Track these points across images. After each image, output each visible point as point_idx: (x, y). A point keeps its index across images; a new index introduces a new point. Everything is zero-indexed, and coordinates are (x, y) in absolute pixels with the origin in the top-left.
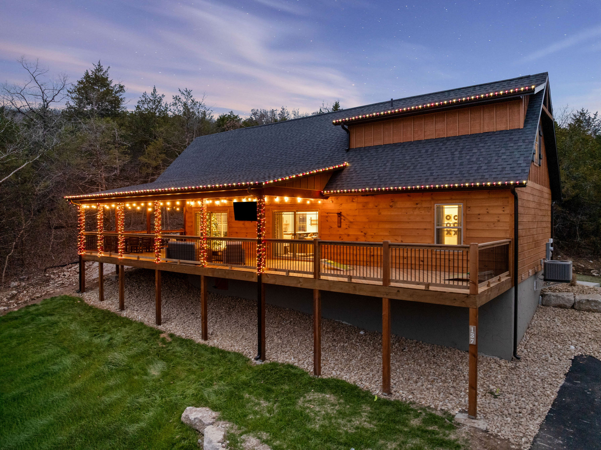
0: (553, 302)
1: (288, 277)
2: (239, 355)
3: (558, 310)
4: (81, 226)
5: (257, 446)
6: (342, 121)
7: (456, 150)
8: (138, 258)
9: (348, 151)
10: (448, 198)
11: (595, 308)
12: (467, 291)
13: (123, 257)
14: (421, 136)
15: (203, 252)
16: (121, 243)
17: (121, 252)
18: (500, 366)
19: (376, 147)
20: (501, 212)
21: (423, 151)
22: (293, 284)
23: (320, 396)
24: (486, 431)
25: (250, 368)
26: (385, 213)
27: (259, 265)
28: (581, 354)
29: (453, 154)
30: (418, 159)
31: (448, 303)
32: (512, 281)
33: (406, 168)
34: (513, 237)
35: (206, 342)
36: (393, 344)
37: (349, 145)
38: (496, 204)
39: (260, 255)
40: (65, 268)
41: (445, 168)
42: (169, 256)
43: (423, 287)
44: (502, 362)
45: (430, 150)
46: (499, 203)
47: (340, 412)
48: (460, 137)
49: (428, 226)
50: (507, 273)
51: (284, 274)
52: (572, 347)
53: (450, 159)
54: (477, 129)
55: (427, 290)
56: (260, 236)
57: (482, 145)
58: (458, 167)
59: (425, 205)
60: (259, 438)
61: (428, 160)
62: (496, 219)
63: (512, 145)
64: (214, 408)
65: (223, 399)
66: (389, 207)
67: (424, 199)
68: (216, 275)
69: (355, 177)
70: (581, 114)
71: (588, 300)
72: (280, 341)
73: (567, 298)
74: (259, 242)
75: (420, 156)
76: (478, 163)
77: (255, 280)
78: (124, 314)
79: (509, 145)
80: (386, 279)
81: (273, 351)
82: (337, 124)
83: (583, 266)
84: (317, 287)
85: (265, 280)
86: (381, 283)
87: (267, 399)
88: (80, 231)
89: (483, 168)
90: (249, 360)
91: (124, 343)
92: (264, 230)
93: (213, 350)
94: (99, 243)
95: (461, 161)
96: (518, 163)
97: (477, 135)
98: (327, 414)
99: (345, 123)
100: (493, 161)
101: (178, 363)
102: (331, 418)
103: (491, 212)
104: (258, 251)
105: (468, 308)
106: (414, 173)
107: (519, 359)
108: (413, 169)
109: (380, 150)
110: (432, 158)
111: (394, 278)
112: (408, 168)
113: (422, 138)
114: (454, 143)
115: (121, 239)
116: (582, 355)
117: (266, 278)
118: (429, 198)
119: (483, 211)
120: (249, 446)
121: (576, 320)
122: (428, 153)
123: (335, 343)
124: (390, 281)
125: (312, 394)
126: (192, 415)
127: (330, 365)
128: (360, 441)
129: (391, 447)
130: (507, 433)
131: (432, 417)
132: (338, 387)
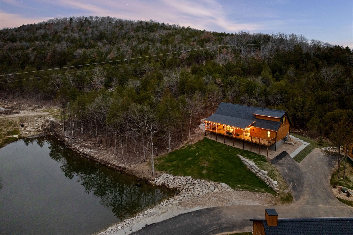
2: (240, 149)
6: (255, 114)
8: (221, 133)
10: (269, 131)
22: (248, 141)
25: (243, 151)
31: (266, 145)
32: (275, 142)
34: (276, 137)
35: (235, 147)
42: (227, 134)
44: (273, 152)
45: (267, 122)
47: (254, 155)
48: (271, 121)
49: (266, 134)
55: (264, 143)
64: (240, 155)
68: (236, 138)
69: (256, 124)
71: (290, 143)
72: (245, 147)
73: (288, 143)
79: (277, 125)
81: (245, 149)
84: (251, 142)
86: (259, 142)
87: (246, 154)
89: (273, 128)
91: (222, 146)
95: (271, 126)
96: (277, 128)
97: (274, 121)
101: (232, 149)
107: (276, 151)
108: (265, 125)
116: (284, 151)
117: (244, 140)
118: (266, 131)
119: (273, 134)
121: (287, 146)
125: (251, 154)
126: (238, 155)
127: (253, 151)
128: (256, 158)
129: (259, 158)
130: (270, 158)
131: (263, 156)
132: (254, 153)
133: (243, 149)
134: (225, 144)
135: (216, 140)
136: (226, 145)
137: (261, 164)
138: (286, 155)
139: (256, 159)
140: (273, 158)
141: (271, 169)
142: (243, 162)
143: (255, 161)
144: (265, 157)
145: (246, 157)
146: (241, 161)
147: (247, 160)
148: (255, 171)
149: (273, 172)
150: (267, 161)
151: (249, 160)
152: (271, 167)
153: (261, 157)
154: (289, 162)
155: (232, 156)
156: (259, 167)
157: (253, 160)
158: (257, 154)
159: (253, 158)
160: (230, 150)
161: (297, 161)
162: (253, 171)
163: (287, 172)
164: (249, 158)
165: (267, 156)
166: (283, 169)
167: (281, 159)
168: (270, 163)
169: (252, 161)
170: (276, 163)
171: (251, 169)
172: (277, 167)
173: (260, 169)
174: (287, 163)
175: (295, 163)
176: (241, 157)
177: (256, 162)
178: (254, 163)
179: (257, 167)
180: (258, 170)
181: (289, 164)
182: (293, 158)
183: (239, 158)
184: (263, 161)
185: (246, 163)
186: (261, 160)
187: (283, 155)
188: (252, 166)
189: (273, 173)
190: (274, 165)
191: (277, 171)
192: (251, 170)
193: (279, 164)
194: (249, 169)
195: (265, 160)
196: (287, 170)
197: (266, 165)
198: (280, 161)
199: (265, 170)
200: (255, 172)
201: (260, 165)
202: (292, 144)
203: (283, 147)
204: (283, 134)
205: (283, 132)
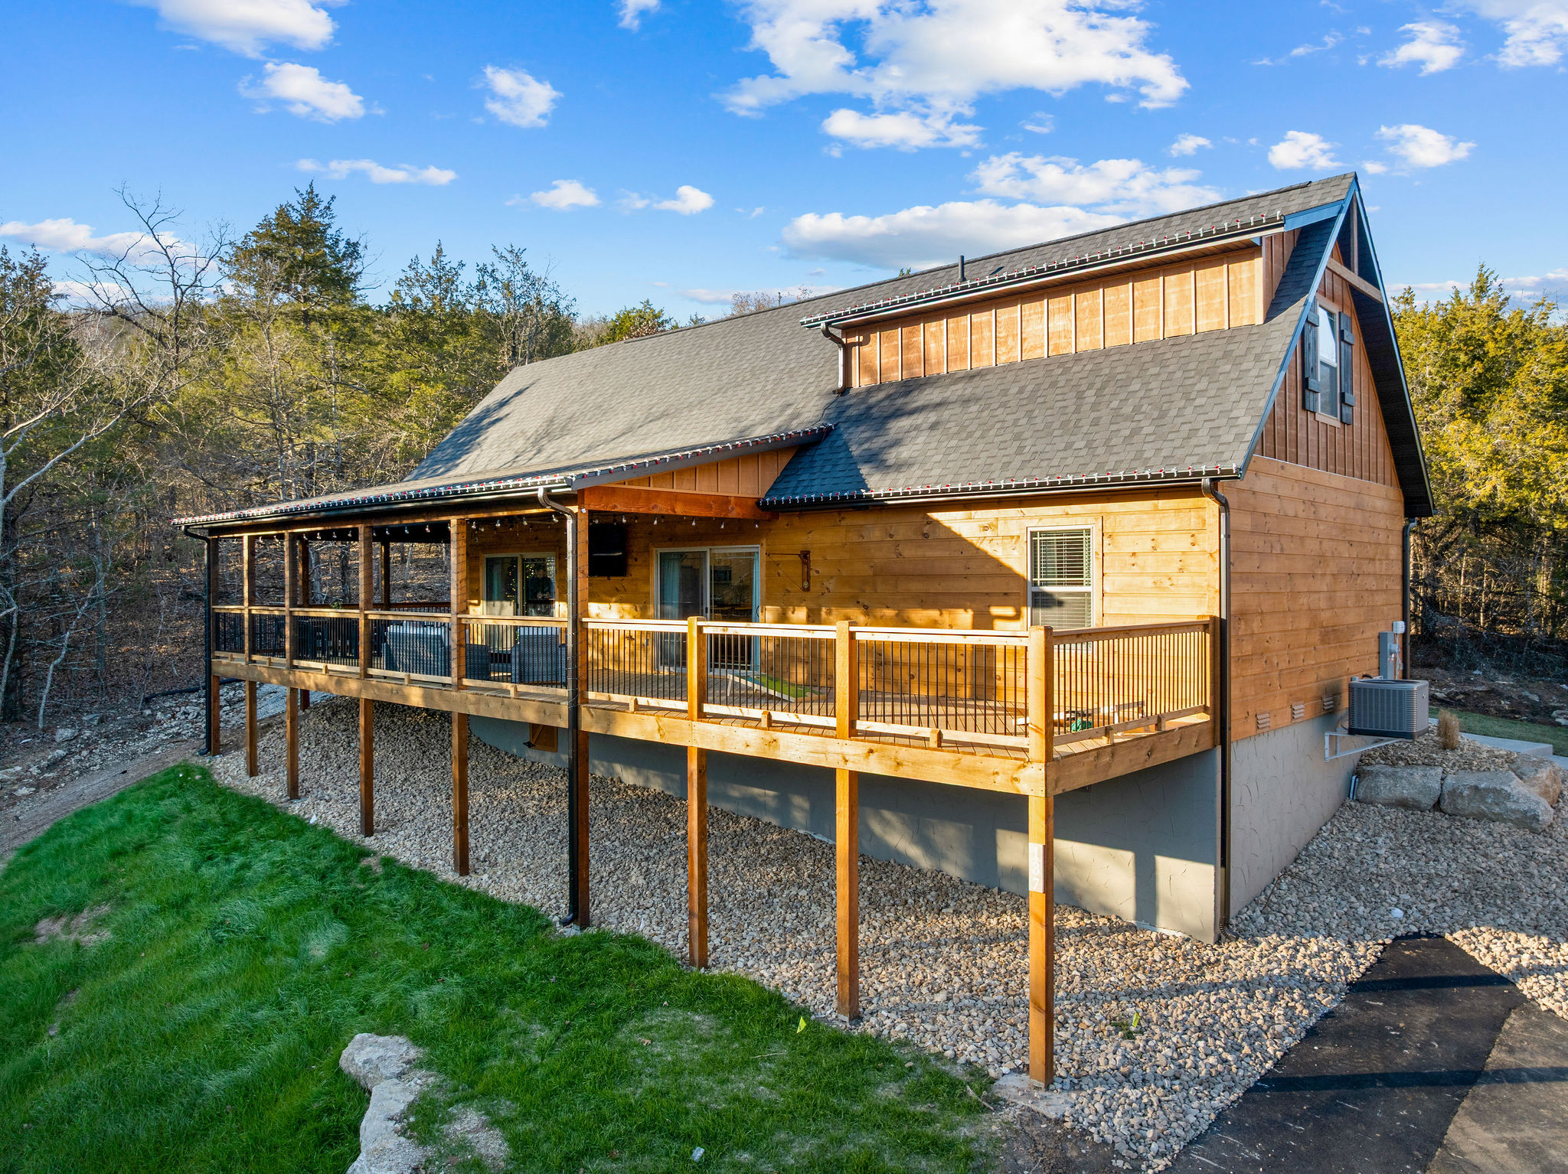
1: (633, 714)
3: (1393, 813)
5: (476, 1131)
7: (1090, 386)
9: (840, 393)
10: (1058, 511)
14: (1013, 352)
18: (1176, 958)
20: (1189, 548)
22: (645, 733)
23: (679, 1016)
26: (910, 552)
28: (1416, 930)
29: (1080, 396)
30: (998, 412)
31: (980, 785)
33: (964, 435)
34: (1216, 613)
36: (924, 893)
37: (844, 379)
38: (1172, 526)
41: (1056, 433)
44: (1188, 948)
45: (1029, 388)
46: (1183, 523)
47: (707, 1059)
48: (1106, 352)
49: (1012, 588)
52: (1398, 912)
53: (1072, 409)
54: (1148, 332)
55: (934, 749)
57: (1155, 371)
58: (1087, 430)
59: (1005, 530)
60: (488, 1113)
61: (1021, 414)
62: (1174, 566)
63: (1227, 368)
64: (417, 1038)
66: (921, 537)
67: (1001, 515)
69: (842, 461)
75: (1002, 405)
76: (1136, 418)
79: (1220, 370)
84: (694, 741)
85: (585, 724)
87: (547, 1021)
89: (1146, 430)
95: (1094, 415)
96: (1232, 415)
97: (1149, 345)
98: (676, 1062)
100: (1174, 412)
102: (680, 1073)
103: (1163, 546)
106: (979, 448)
107: (1233, 937)
108: (982, 437)
110: (1030, 407)
112: (970, 435)
118: (1016, 514)
119: (1142, 545)
120: (455, 1131)
122: (1024, 396)
202: (1508, 796)
203: (1350, 860)
204: (1325, 616)
205: (1328, 579)
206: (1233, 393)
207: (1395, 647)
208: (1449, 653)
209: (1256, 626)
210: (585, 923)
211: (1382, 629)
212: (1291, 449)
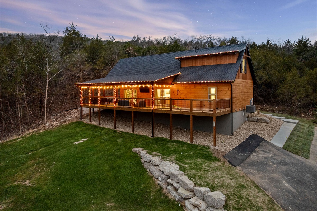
0: (250, 120)
1: (162, 110)
2: (146, 136)
3: (251, 122)
4: (81, 95)
6: (178, 58)
7: (215, 69)
8: (107, 106)
9: (180, 68)
10: (212, 85)
11: (264, 121)
12: (213, 112)
13: (100, 106)
14: (205, 64)
15: (132, 103)
16: (99, 101)
17: (99, 104)
18: (227, 137)
19: (190, 67)
20: (228, 90)
21: (205, 69)
22: (164, 112)
23: (173, 144)
24: (218, 149)
25: (150, 139)
26: (193, 90)
27: (152, 107)
29: (214, 71)
31: (208, 116)
32: (231, 111)
34: (231, 98)
35: (134, 133)
37: (181, 66)
38: (226, 87)
39: (153, 104)
40: (69, 111)
41: (211, 76)
42: (119, 105)
43: (201, 112)
44: (228, 136)
45: (207, 69)
46: (227, 87)
47: (178, 147)
48: (217, 65)
49: (206, 94)
50: (229, 108)
51: (161, 109)
52: (252, 132)
53: (213, 73)
54: (222, 63)
55: (203, 112)
56: (153, 98)
57: (223, 68)
58: (215, 75)
59: (205, 87)
61: (206, 73)
62: (226, 92)
63: (232, 68)
64: (142, 148)
65: (144, 145)
66: (194, 88)
67: (205, 85)
68: (137, 111)
69: (183, 78)
70: (288, 42)
71: (261, 119)
72: (158, 132)
73: (255, 118)
74: (152, 99)
75: (204, 71)
76: (221, 74)
77: (151, 112)
78: (101, 126)
80: (191, 110)
81: (157, 135)
82: (176, 59)
83: (272, 109)
84: (171, 113)
85: (154, 112)
86: (190, 111)
87: (157, 145)
88: (81, 96)
89: (222, 76)
90: (149, 137)
91: (106, 134)
92: (154, 96)
93: (137, 135)
94: (90, 101)
95: (216, 73)
97: (222, 65)
98: (175, 147)
99: (179, 58)
100: (226, 74)
101: (126, 138)
102: (176, 148)
103: (224, 90)
104: (152, 102)
105: (213, 117)
106: (202, 77)
107: (233, 135)
109: (191, 68)
110: (208, 72)
111: (194, 109)
112: (200, 75)
113: (205, 65)
114: (215, 67)
115: (99, 99)
116: (254, 134)
117: (155, 111)
118: (206, 85)
119: (222, 89)
121: (256, 125)
123: (176, 132)
124: (192, 110)
125: (170, 144)
126: (135, 149)
127: (175, 138)
128: (184, 151)
129: (192, 153)
130: (223, 150)
131: (204, 147)
132: (178, 142)
133: (153, 135)
134: (116, 129)
135: (100, 124)
136: (115, 131)
137: (198, 167)
138: (261, 142)
139: (182, 156)
140: (231, 149)
141: (233, 182)
142: (146, 165)
143: (179, 161)
144: (208, 148)
145: (154, 153)
146: (141, 163)
147: (156, 159)
148: (179, 195)
149: (244, 193)
150: (216, 159)
151: (163, 158)
152: (233, 176)
153: (198, 150)
154: (279, 159)
155: (119, 153)
156: (190, 178)
157: (173, 157)
158: (186, 143)
159: (175, 152)
160: (120, 140)
161: (297, 154)
162: (174, 193)
163: (291, 188)
164: (163, 154)
165: (215, 145)
166: (272, 179)
167: (252, 151)
168: (227, 164)
169: (170, 161)
170: (243, 161)
171: (164, 186)
172: (250, 173)
173: (197, 185)
174: (275, 161)
175: (297, 160)
176: (143, 153)
177: (183, 162)
178: (177, 167)
179: (186, 179)
180: (187, 190)
181: (283, 163)
182: (283, 148)
183: (137, 156)
184: (203, 157)
185: (153, 169)
186: (197, 156)
187: (253, 142)
188: (169, 177)
189: (244, 195)
190: (238, 168)
191: (256, 186)
192: (165, 191)
193: (253, 164)
194: (161, 188)
195: (209, 157)
196: (288, 182)
197: (215, 170)
198: (254, 157)
199: (213, 189)
200: (177, 198)
201: (194, 172)
202: (265, 120)
203: (246, 127)
204: (243, 98)
205: (244, 93)
206: (233, 72)
207: (252, 102)
208: (261, 103)
209: (235, 99)
210: (154, 137)
211: (250, 99)
212: (239, 78)
